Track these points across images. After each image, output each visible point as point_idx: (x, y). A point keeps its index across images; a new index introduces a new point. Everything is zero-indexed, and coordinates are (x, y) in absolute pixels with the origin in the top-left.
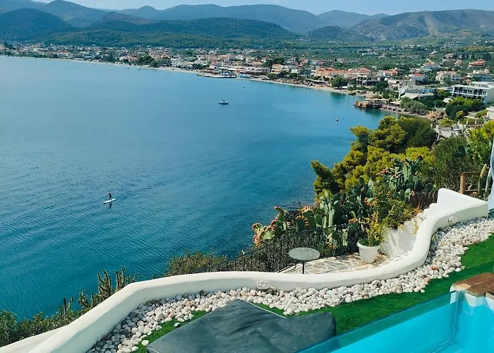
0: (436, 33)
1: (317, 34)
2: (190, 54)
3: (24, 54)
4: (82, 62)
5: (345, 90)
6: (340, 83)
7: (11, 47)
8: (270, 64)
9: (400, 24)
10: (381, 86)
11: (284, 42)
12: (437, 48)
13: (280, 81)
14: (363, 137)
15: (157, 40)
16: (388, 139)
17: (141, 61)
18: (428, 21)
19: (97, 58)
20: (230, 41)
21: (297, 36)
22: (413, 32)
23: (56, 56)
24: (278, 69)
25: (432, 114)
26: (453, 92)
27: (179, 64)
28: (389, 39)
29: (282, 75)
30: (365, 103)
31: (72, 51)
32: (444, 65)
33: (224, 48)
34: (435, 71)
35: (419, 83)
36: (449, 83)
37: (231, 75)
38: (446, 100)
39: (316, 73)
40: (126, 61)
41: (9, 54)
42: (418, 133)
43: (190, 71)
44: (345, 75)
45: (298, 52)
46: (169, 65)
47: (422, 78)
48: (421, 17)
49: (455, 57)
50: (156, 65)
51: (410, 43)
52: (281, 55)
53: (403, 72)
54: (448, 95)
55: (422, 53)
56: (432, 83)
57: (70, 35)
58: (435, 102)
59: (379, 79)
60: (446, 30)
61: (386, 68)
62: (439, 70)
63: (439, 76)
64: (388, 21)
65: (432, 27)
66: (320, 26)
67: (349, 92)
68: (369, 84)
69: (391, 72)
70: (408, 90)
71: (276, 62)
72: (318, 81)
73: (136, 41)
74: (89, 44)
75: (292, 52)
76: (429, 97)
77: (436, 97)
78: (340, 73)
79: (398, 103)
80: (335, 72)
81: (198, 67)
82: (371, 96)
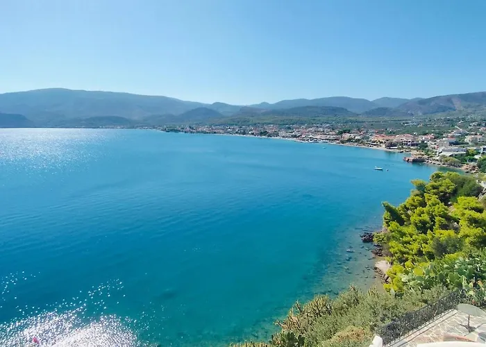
0: (462, 108)
1: (369, 113)
2: (289, 128)
3: (198, 132)
4: (229, 135)
5: (395, 150)
6: (391, 145)
7: (193, 129)
8: (341, 133)
10: (423, 146)
12: (463, 119)
13: (349, 144)
15: (268, 122)
17: (261, 134)
18: (454, 100)
19: (237, 133)
20: (314, 120)
21: (358, 115)
22: (444, 109)
23: (215, 133)
24: (347, 136)
25: (465, 166)
26: (482, 151)
27: (284, 135)
29: (349, 140)
30: (411, 159)
31: (223, 129)
32: (471, 130)
33: (310, 124)
34: (465, 135)
35: (451, 144)
36: (477, 145)
38: (476, 157)
39: (373, 138)
40: (253, 134)
41: (192, 132)
43: (291, 139)
44: (395, 139)
45: (359, 124)
46: (277, 135)
47: (453, 140)
48: (449, 99)
49: (479, 125)
50: (269, 136)
51: (441, 116)
53: (439, 136)
54: (478, 153)
55: (451, 123)
57: (222, 121)
58: (467, 158)
59: (420, 142)
60: (469, 106)
61: (425, 134)
62: (467, 135)
63: (468, 139)
64: (422, 102)
65: (458, 105)
66: (374, 108)
67: (398, 151)
68: (412, 145)
69: (429, 137)
70: (444, 149)
71: (345, 132)
72: (375, 143)
74: (232, 125)
76: (462, 155)
77: (468, 154)
78: (390, 138)
79: (438, 158)
80: (387, 138)
81: (295, 136)
82: (415, 154)
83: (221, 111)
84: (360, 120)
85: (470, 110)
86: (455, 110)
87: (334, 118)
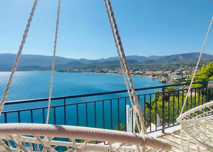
0: (182, 59)
1: (147, 62)
2: (113, 69)
3: (73, 72)
6: (154, 75)
7: (71, 70)
8: (134, 71)
9: (171, 58)
10: (166, 75)
11: (138, 64)
12: (183, 64)
13: (137, 75)
15: (105, 66)
17: (101, 72)
18: (179, 56)
19: (90, 72)
21: (142, 63)
22: (175, 60)
23: (81, 72)
24: (137, 72)
25: (182, 83)
26: (188, 77)
27: (110, 72)
28: (168, 62)
29: (138, 74)
30: (161, 81)
31: (84, 70)
32: (185, 68)
34: (182, 70)
35: (177, 74)
36: (187, 74)
38: (186, 79)
39: (147, 73)
40: (97, 72)
41: (70, 72)
44: (156, 73)
45: (142, 67)
46: (108, 72)
47: (178, 73)
48: (177, 56)
49: (189, 66)
50: (104, 73)
51: (175, 63)
53: (173, 71)
54: (187, 78)
55: (178, 66)
56: (182, 74)
57: (84, 66)
58: (182, 80)
59: (165, 74)
60: (185, 59)
61: (168, 70)
62: (184, 70)
63: (184, 72)
64: (167, 57)
65: (181, 58)
66: (148, 60)
67: (156, 78)
68: (163, 75)
69: (169, 72)
70: (174, 77)
71: (136, 70)
72: (148, 75)
74: (88, 68)
76: (181, 79)
78: (154, 72)
79: (171, 80)
80: (152, 72)
81: (115, 73)
82: (163, 79)
84: (143, 65)
85: (185, 60)
86: (180, 60)
87: (132, 65)
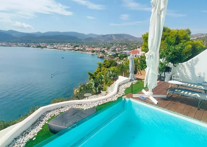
0: (115, 39)
1: (86, 39)
2: (52, 45)
4: (19, 47)
5: (95, 53)
6: (93, 52)
8: (75, 47)
9: (106, 37)
10: (103, 52)
11: (78, 41)
12: (116, 43)
13: (78, 52)
14: (100, 65)
15: (42, 41)
16: (106, 65)
17: (38, 47)
18: (113, 36)
19: (24, 46)
20: (64, 41)
21: (82, 40)
22: (110, 39)
23: (11, 46)
24: (77, 48)
25: (116, 58)
26: (120, 53)
27: (49, 47)
28: (104, 40)
29: (78, 50)
30: (100, 56)
31: (16, 44)
32: (118, 47)
33: (62, 43)
34: (115, 48)
36: (119, 51)
37: (64, 50)
38: (119, 55)
39: (87, 49)
40: (33, 47)
42: (113, 63)
43: (52, 49)
44: (95, 49)
45: (82, 44)
46: (46, 48)
47: (113, 50)
48: (111, 35)
49: (120, 45)
50: (42, 48)
51: (109, 42)
52: (77, 45)
53: (109, 48)
54: (119, 54)
55: (112, 44)
56: (115, 51)
58: (116, 56)
59: (103, 50)
60: (117, 39)
61: (104, 48)
63: (117, 49)
64: (104, 36)
66: (87, 37)
67: (96, 54)
68: (100, 51)
69: (106, 49)
70: (110, 53)
71: (76, 46)
72: (87, 51)
73: (36, 41)
75: (80, 44)
76: (115, 54)
77: (116, 54)
78: (93, 49)
79: (108, 56)
80: (92, 49)
81: (55, 48)
82: (101, 55)
83: (14, 35)
84: (83, 42)
85: (117, 40)
86: (113, 39)
87: (72, 41)
